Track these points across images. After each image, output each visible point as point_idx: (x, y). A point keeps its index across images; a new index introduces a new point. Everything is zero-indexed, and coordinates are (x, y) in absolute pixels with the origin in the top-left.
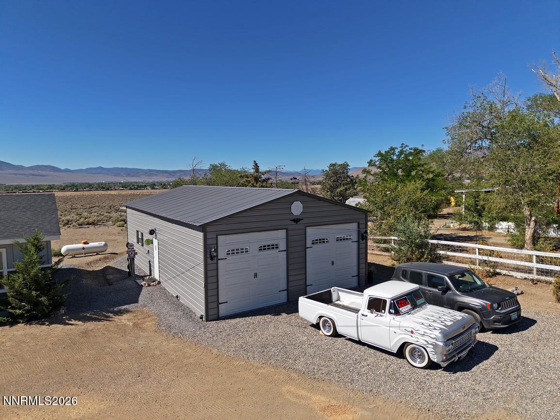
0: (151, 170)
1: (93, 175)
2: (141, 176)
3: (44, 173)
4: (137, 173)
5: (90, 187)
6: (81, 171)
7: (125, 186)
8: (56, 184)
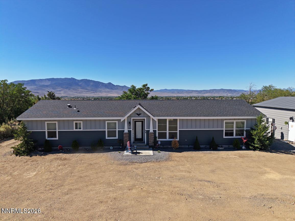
1: (163, 93)
2: (184, 93)
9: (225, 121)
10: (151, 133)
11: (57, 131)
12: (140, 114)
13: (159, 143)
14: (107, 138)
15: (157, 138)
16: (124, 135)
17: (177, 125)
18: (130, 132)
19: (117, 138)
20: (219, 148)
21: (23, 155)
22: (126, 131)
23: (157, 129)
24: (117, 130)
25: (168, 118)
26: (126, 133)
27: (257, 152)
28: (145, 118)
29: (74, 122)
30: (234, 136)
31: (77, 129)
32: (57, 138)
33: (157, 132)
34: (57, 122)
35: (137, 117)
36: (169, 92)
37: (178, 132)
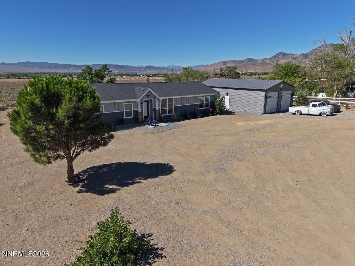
9: (199, 98)
10: (157, 110)
12: (149, 96)
13: (163, 117)
14: (125, 118)
15: (161, 114)
16: (139, 114)
17: (173, 103)
18: (142, 111)
19: (133, 117)
20: (197, 117)
22: (140, 110)
23: (161, 107)
24: (133, 110)
25: (167, 98)
26: (140, 112)
27: (218, 116)
28: (153, 99)
30: (204, 108)
33: (161, 109)
35: (147, 98)
36: (34, 67)
37: (174, 108)
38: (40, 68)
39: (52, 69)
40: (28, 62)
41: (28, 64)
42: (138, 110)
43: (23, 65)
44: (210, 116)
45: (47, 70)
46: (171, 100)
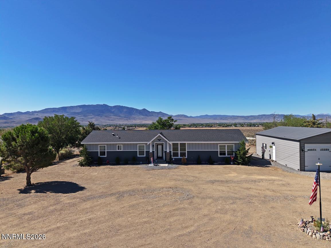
0: (234, 116)
1: (203, 119)
2: (228, 119)
3: (181, 118)
4: (226, 118)
5: (202, 125)
6: (197, 117)
7: (220, 125)
8: (186, 124)
9: (219, 145)
10: (168, 153)
11: (106, 151)
12: (160, 140)
13: (174, 159)
14: (138, 156)
15: (172, 156)
16: (150, 154)
17: (186, 147)
18: (153, 152)
19: (145, 156)
20: (214, 163)
21: (85, 166)
22: (151, 151)
23: (172, 150)
24: (145, 150)
25: (179, 142)
26: (151, 153)
27: (240, 166)
28: (164, 143)
29: (117, 145)
30: (226, 156)
31: (119, 149)
32: (106, 156)
33: (172, 152)
34: (106, 145)
35: (158, 142)
36: (210, 119)
37: (186, 152)
38: (214, 119)
39: (223, 120)
40: (207, 115)
41: (206, 116)
42: (150, 151)
43: (203, 117)
44: (230, 164)
45: (219, 121)
46: (183, 145)
